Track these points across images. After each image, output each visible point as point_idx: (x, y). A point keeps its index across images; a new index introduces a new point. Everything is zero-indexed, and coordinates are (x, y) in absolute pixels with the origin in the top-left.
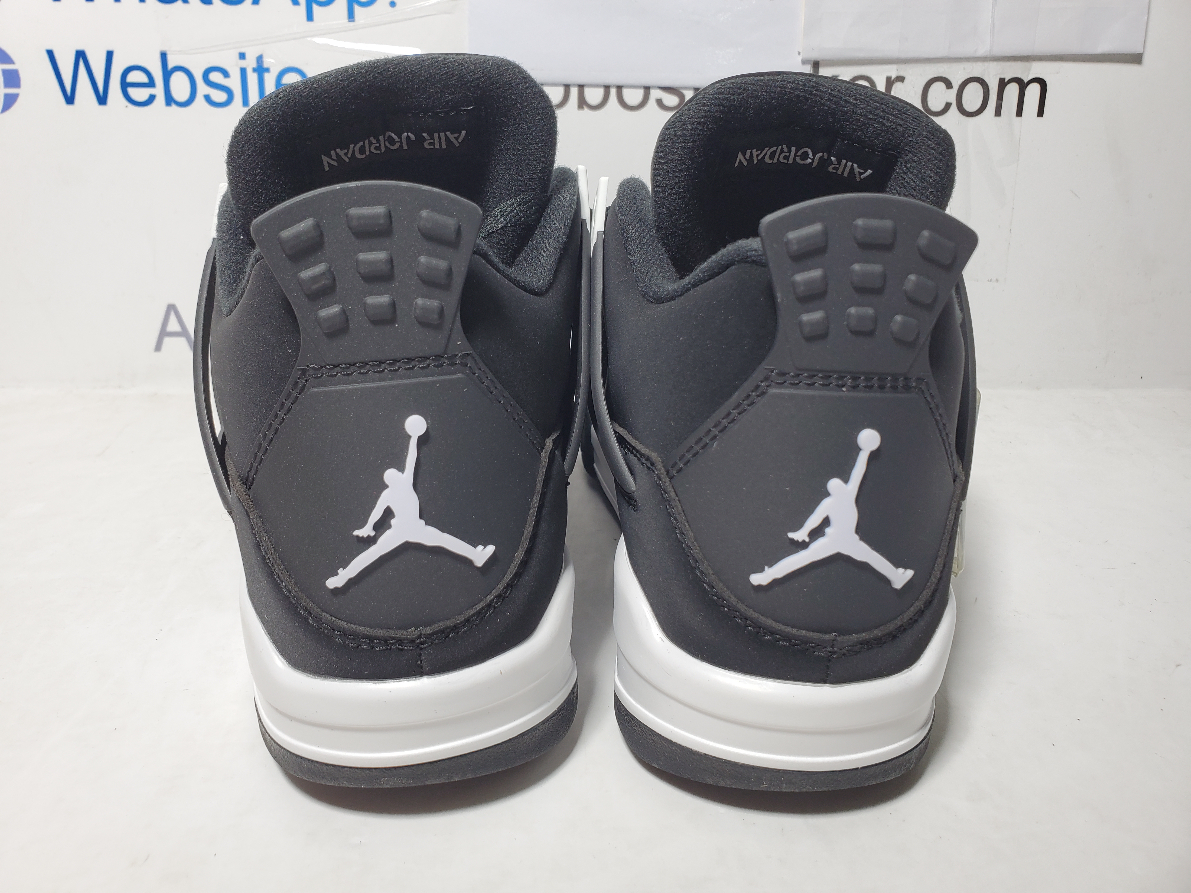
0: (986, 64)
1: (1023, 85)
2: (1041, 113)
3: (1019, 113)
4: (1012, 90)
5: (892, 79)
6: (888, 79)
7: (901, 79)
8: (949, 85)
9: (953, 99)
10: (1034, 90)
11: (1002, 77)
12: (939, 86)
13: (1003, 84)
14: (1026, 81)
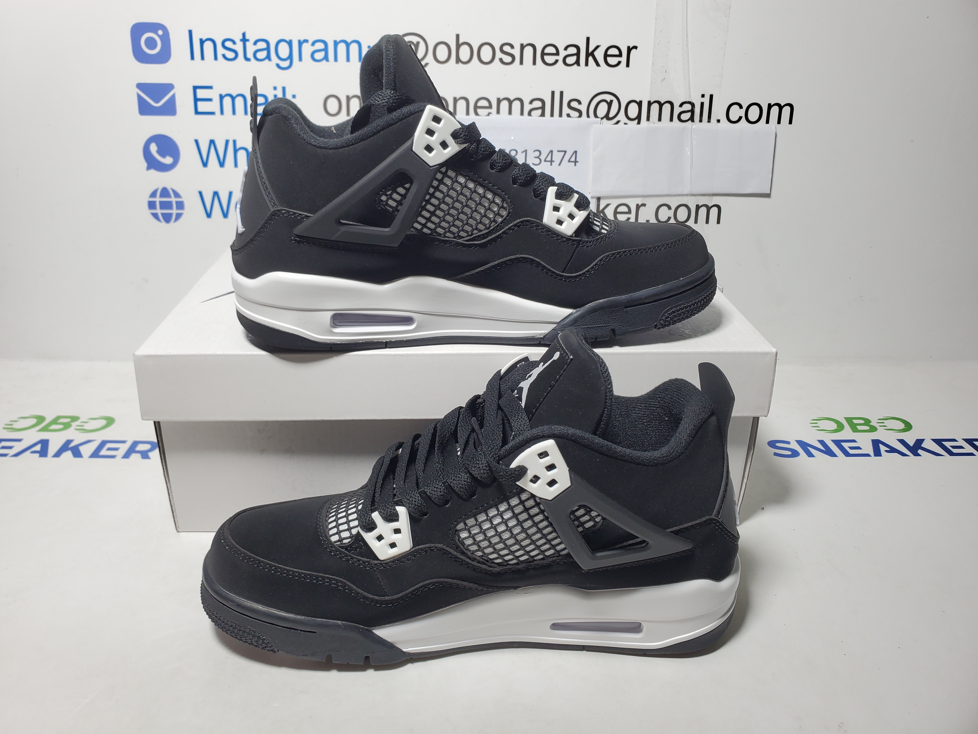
0: (689, 197)
1: (709, 208)
2: (718, 222)
3: (707, 222)
4: (703, 211)
5: (639, 205)
6: (637, 205)
7: (644, 205)
8: (669, 208)
9: (672, 215)
10: (714, 211)
11: (698, 204)
12: (664, 208)
13: (698, 207)
14: (710, 206)
